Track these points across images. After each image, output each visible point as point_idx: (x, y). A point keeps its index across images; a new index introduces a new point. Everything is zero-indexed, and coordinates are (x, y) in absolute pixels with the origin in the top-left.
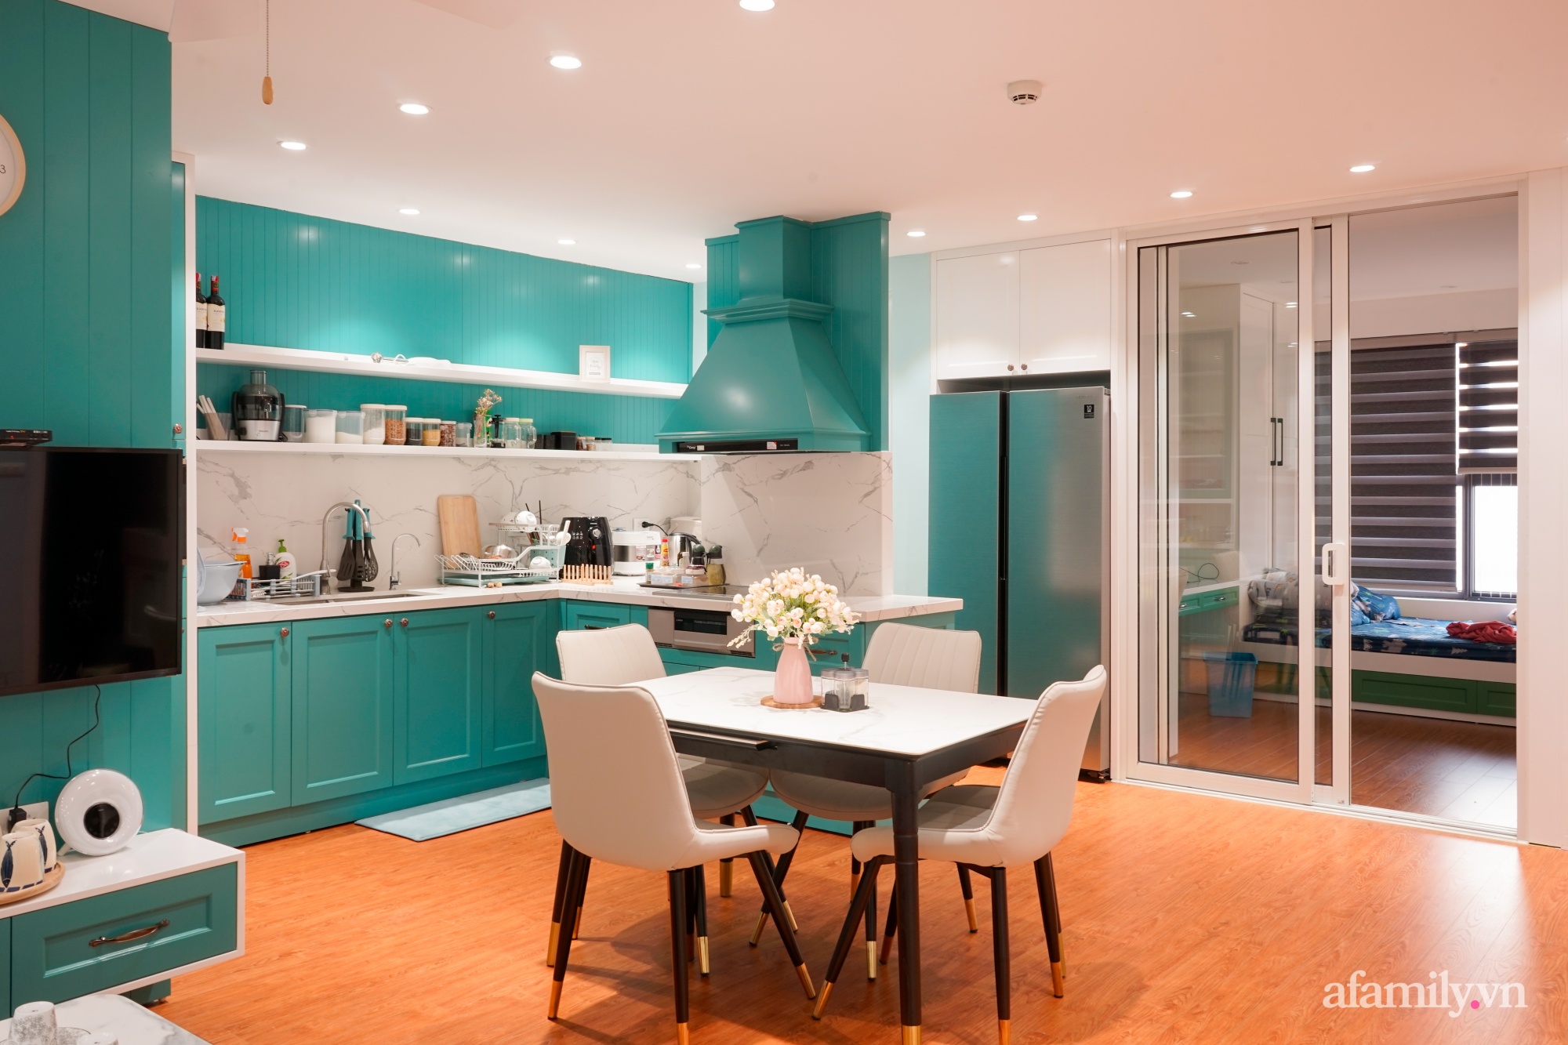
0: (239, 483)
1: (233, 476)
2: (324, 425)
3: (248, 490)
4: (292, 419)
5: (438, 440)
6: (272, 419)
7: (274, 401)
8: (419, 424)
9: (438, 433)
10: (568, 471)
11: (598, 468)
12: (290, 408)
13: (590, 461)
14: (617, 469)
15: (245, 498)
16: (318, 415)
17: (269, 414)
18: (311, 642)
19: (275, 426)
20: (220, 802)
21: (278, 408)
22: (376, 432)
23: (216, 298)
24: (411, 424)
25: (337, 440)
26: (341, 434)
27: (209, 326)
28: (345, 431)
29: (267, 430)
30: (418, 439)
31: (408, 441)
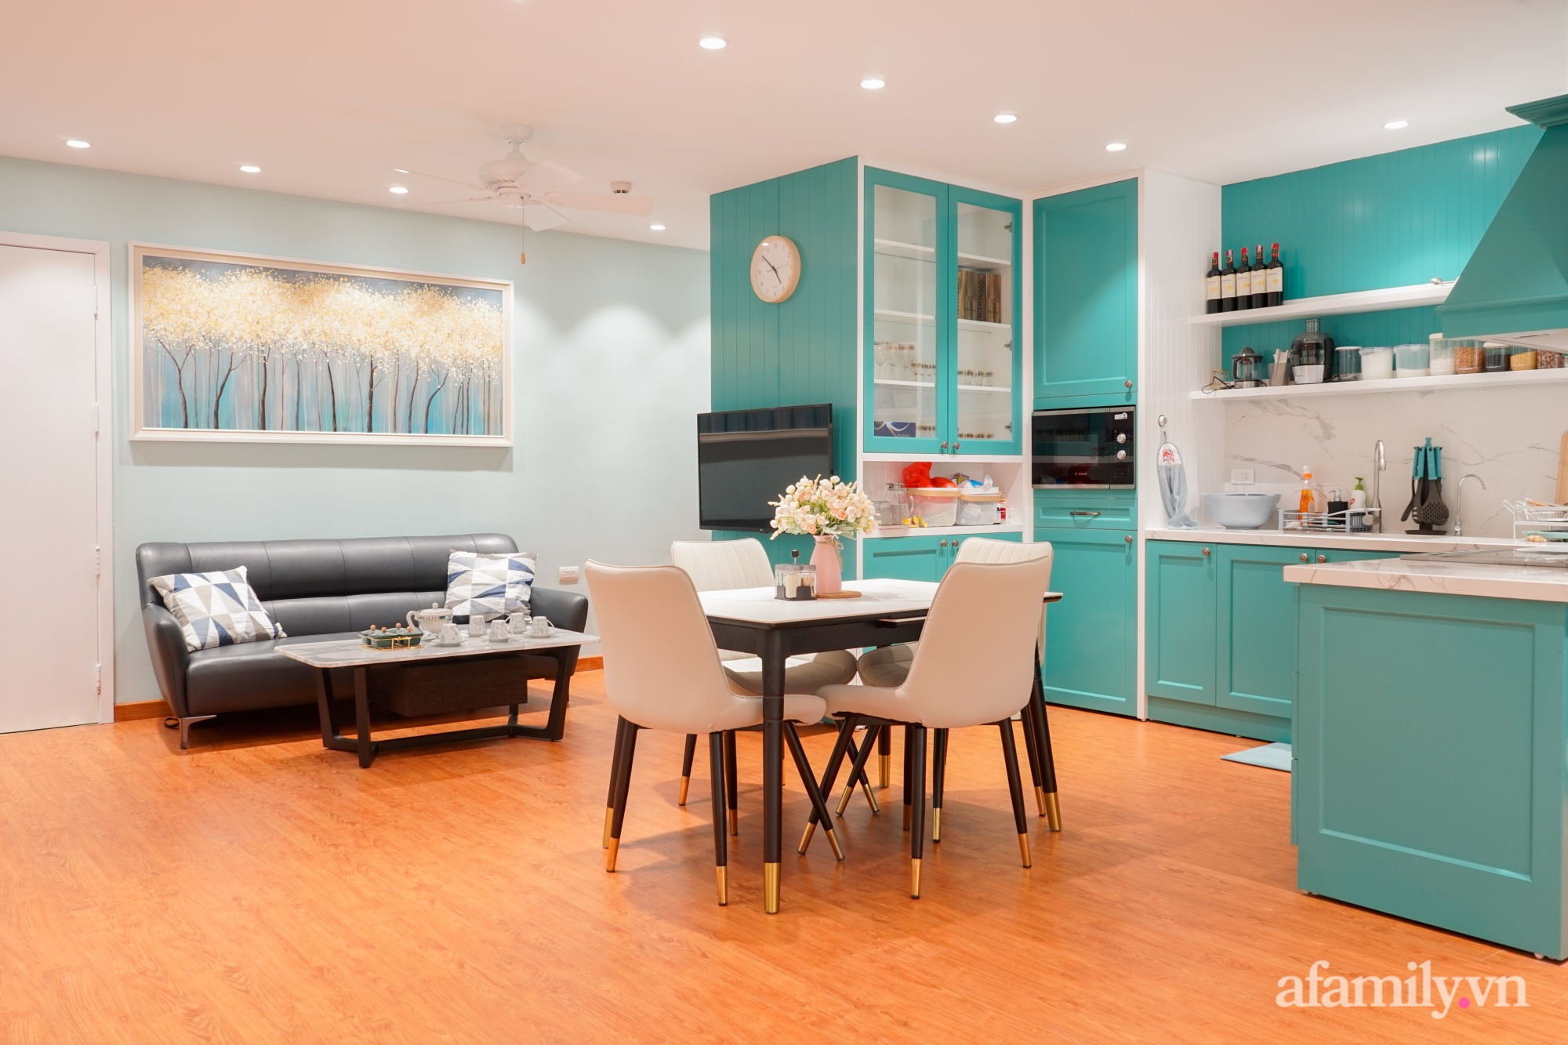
0: (1323, 425)
1: (1318, 418)
2: (1375, 361)
3: (1333, 431)
4: (1344, 362)
5: (1530, 363)
6: (1318, 363)
7: (1318, 346)
8: (1500, 349)
9: (1529, 356)
12: (1338, 352)
15: (1329, 439)
16: (1367, 354)
17: (1313, 359)
18: (1234, 564)
19: (1320, 369)
20: (1161, 682)
21: (1322, 352)
22: (1442, 363)
23: (1275, 263)
24: (1490, 350)
25: (1394, 376)
26: (1398, 370)
27: (1266, 290)
28: (1403, 367)
29: (1311, 373)
30: (1499, 364)
31: (1483, 368)
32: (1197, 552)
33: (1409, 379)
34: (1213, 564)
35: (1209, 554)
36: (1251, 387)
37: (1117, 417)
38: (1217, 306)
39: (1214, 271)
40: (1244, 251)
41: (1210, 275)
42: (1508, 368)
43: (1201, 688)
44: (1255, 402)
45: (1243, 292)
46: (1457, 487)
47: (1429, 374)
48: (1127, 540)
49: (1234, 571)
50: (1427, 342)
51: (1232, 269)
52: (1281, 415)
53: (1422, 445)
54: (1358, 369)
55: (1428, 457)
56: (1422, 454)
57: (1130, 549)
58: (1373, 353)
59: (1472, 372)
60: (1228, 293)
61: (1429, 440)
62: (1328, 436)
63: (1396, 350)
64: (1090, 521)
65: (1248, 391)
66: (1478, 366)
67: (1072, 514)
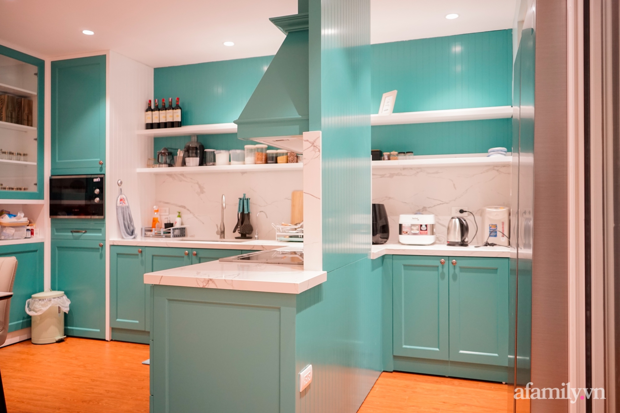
0: (200, 187)
1: (198, 183)
2: (222, 157)
3: (204, 190)
4: (208, 157)
5: (285, 160)
6: (197, 157)
7: (196, 148)
8: (273, 154)
9: (285, 157)
10: (392, 176)
11: (418, 172)
12: (205, 152)
13: (411, 168)
14: (437, 173)
15: (203, 193)
16: (218, 153)
17: (194, 155)
18: (154, 257)
19: (197, 160)
20: (118, 320)
21: (199, 151)
22: (250, 159)
23: (177, 107)
24: (269, 154)
25: (230, 164)
26: (231, 161)
27: (173, 120)
28: (234, 160)
29: (193, 161)
30: (273, 161)
31: (266, 162)
32: (135, 251)
33: (236, 166)
34: (144, 258)
35: (141, 252)
36: (166, 167)
37: (95, 180)
38: (150, 126)
39: (149, 109)
40: (163, 100)
41: (147, 111)
42: (276, 162)
43: (137, 322)
44: (169, 175)
45: (163, 120)
46: (256, 218)
47: (244, 164)
48: (100, 246)
49: (154, 260)
50: (243, 149)
51: (157, 108)
52: (181, 181)
53: (242, 197)
54: (215, 161)
55: (244, 202)
56: (242, 201)
57: (102, 250)
58: (220, 153)
59: (262, 163)
60: (156, 121)
61: (244, 195)
62: (202, 192)
63: (232, 152)
64: (81, 235)
65: (165, 169)
66: (265, 161)
67: (72, 232)
